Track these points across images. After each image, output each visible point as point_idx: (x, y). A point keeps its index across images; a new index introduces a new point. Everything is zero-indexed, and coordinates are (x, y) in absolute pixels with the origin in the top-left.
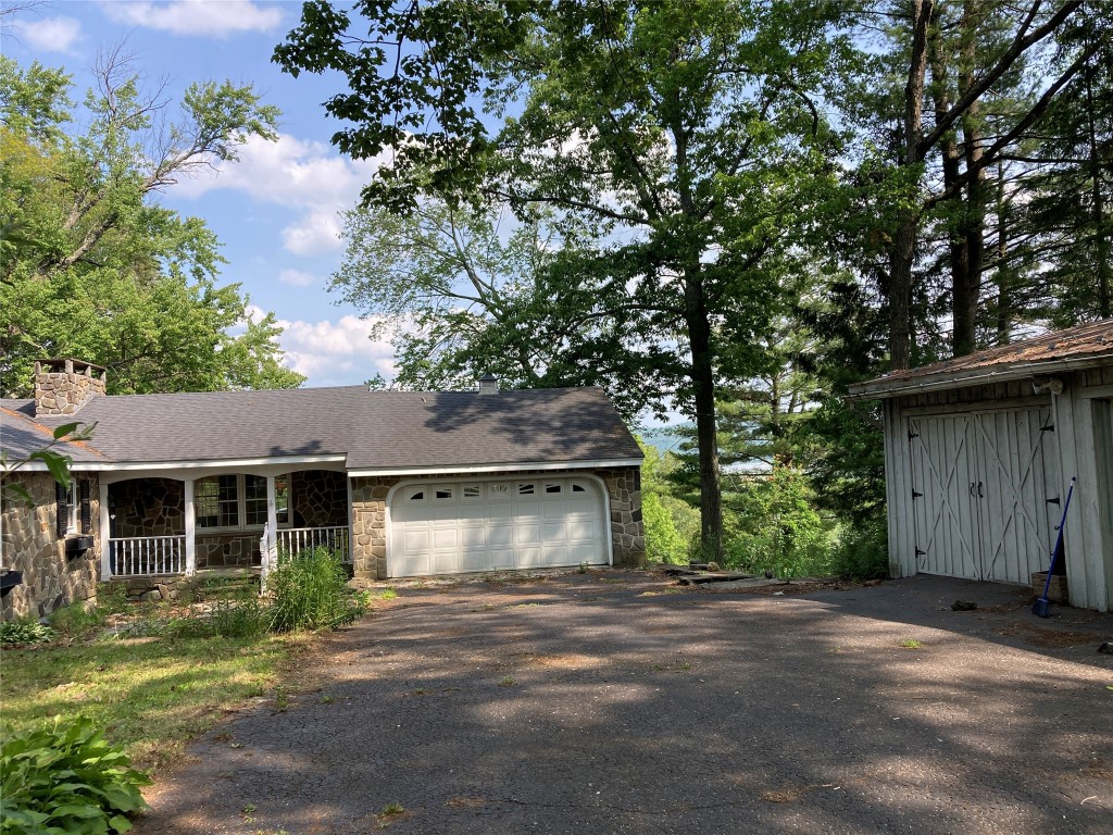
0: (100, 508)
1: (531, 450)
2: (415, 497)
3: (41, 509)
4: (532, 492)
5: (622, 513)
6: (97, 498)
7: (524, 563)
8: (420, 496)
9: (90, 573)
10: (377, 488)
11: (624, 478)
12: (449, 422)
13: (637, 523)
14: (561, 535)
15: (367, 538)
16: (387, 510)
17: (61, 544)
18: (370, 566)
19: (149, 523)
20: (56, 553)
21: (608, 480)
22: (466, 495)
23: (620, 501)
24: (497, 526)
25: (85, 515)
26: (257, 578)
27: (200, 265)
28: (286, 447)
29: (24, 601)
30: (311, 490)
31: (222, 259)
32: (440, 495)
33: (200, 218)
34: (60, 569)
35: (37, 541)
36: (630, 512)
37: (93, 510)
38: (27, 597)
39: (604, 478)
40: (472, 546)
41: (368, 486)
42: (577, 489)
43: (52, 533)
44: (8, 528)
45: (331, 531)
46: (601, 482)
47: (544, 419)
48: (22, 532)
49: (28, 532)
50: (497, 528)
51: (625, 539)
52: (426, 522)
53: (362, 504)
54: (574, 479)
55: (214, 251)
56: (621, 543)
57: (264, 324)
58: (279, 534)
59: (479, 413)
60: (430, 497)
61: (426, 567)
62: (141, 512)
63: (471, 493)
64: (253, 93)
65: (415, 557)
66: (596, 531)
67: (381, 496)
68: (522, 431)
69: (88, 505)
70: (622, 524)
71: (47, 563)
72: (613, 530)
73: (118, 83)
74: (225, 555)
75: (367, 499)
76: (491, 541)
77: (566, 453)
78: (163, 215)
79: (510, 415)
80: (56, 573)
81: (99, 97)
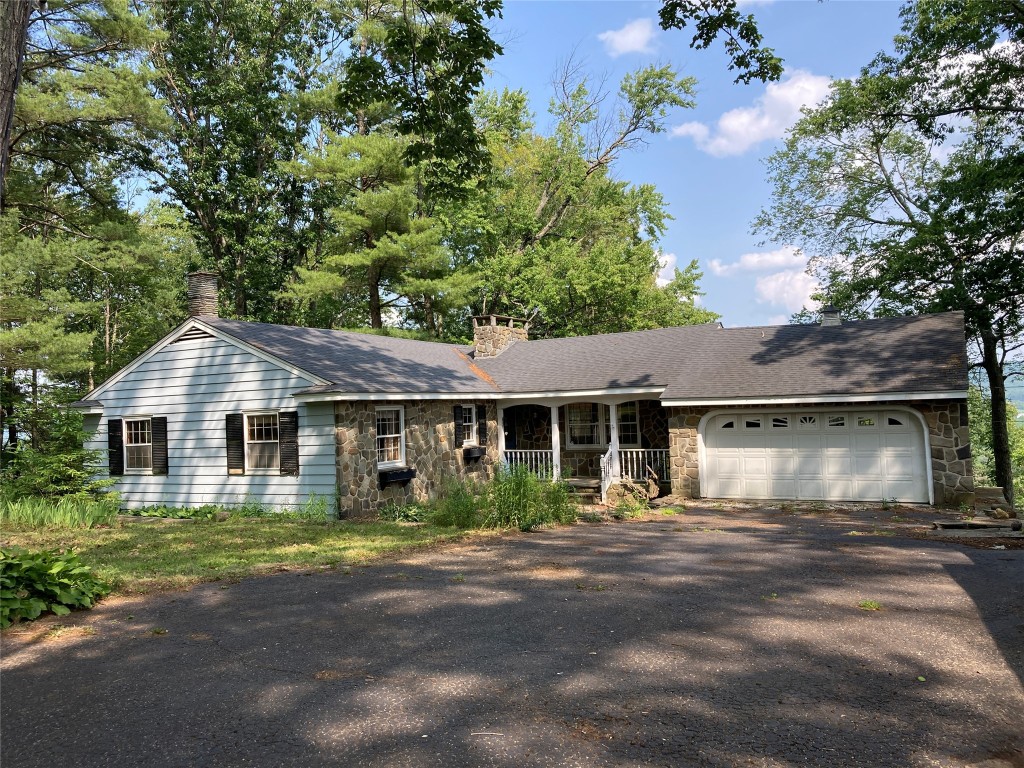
0: (496, 426)
1: (841, 383)
2: (725, 426)
3: (439, 427)
4: (843, 424)
5: (945, 450)
6: (495, 418)
7: (835, 495)
8: (730, 425)
9: (488, 475)
10: (692, 417)
11: (947, 412)
12: (774, 356)
13: (963, 461)
14: (874, 471)
15: (681, 461)
16: (699, 437)
17: (459, 453)
18: (685, 486)
19: (537, 440)
20: (454, 458)
21: (927, 414)
22: (774, 426)
23: (942, 437)
24: (806, 457)
25: (482, 432)
26: (598, 490)
27: (652, 225)
28: (622, 381)
29: (424, 491)
30: (654, 416)
31: (669, 217)
32: (749, 425)
33: (650, 184)
34: (458, 470)
35: (436, 449)
36: (955, 449)
37: (490, 428)
38: (427, 488)
39: (922, 412)
40: (780, 475)
41: (682, 415)
42: (892, 422)
43: (450, 443)
44: (409, 439)
45: (661, 453)
46: (919, 415)
47: (875, 349)
48: (422, 442)
49: (427, 442)
50: (807, 459)
51: (948, 478)
52: (736, 449)
53: (677, 431)
54: (889, 412)
55: (662, 211)
56: (943, 481)
57: (688, 271)
58: (620, 453)
59: (810, 345)
60: (740, 426)
61: (737, 492)
62: (532, 431)
63: (779, 423)
64: (671, 71)
65: (729, 480)
66: (915, 467)
67: (694, 424)
68: (844, 363)
69: (485, 424)
70: (944, 462)
71: (446, 465)
72: (933, 468)
73: (572, 89)
74: (590, 468)
75: (682, 427)
76: (800, 472)
77: (876, 386)
78: (615, 189)
79: (842, 347)
80: (454, 472)
81: (558, 103)
